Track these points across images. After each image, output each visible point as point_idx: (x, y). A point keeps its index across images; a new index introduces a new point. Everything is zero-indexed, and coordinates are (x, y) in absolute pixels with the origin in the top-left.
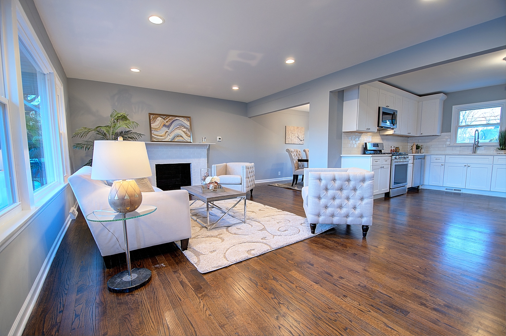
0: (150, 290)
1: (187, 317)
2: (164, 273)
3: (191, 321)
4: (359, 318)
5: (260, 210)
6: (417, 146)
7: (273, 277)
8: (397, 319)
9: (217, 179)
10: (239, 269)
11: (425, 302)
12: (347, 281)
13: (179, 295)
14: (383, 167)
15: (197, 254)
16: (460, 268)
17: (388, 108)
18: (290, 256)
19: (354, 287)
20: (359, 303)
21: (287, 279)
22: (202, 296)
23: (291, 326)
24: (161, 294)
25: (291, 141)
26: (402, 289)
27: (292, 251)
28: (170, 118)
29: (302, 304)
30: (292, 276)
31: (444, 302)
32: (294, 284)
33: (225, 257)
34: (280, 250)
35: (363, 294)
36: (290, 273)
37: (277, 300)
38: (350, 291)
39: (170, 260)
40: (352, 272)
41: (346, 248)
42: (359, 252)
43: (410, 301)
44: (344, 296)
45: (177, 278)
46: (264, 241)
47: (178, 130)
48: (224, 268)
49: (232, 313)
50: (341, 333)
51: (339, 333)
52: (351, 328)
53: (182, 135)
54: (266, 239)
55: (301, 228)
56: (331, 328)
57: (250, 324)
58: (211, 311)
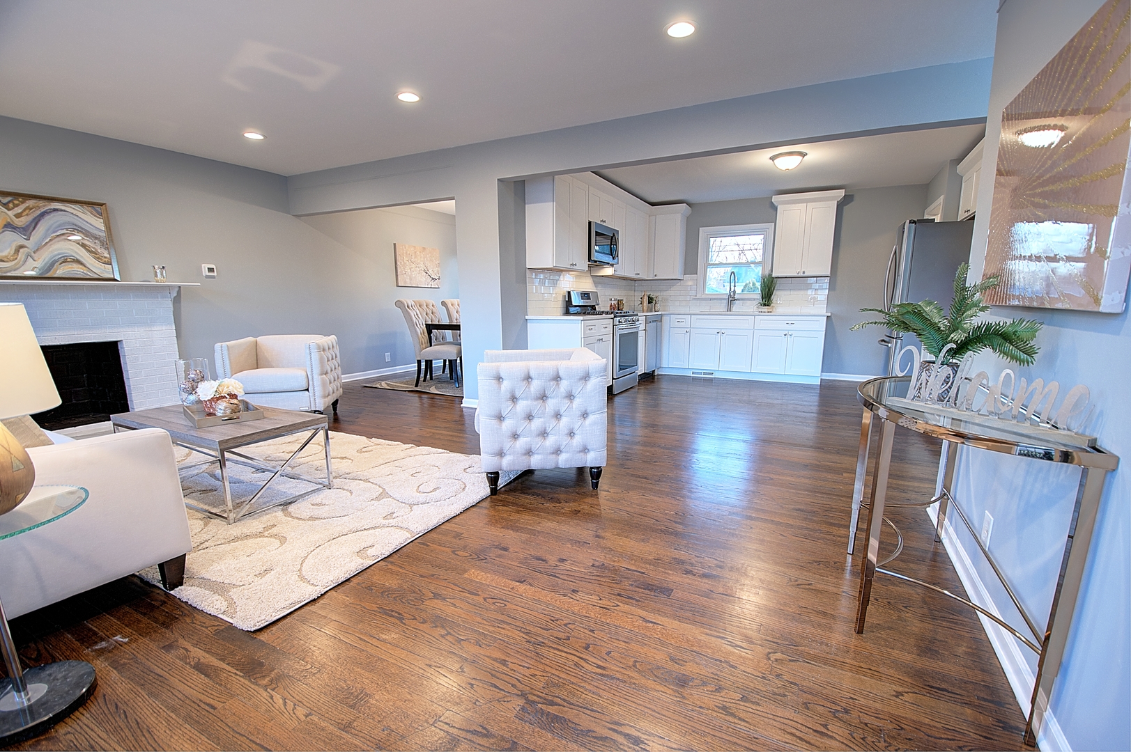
0: (106, 712)
1: (248, 738)
2: (135, 659)
3: (262, 743)
4: (604, 621)
5: (360, 451)
6: (649, 297)
7: (432, 593)
8: (658, 606)
9: (233, 384)
10: (348, 597)
11: (690, 568)
12: (573, 564)
13: (201, 696)
14: (602, 339)
15: (220, 588)
16: (727, 504)
17: (604, 224)
18: (458, 542)
19: (586, 571)
20: (599, 596)
21: (464, 590)
22: (271, 681)
23: (492, 675)
24: (146, 711)
25: (411, 279)
26: (657, 554)
27: (460, 531)
28: (31, 203)
29: (504, 629)
30: (471, 581)
31: (716, 562)
32: (479, 595)
33: (302, 578)
34: (433, 535)
35: (602, 579)
36: (466, 576)
37: (453, 635)
38: (581, 579)
39: (140, 621)
40: (577, 544)
41: (560, 503)
42: (582, 507)
43: (670, 572)
44: (574, 591)
45: (181, 660)
46: (393, 522)
47: (62, 243)
48: (310, 605)
49: (361, 693)
50: (581, 656)
51: (578, 657)
52: (595, 643)
53: (78, 258)
54: (395, 515)
55: (466, 477)
56: (564, 654)
57: (409, 700)
58: (309, 705)
